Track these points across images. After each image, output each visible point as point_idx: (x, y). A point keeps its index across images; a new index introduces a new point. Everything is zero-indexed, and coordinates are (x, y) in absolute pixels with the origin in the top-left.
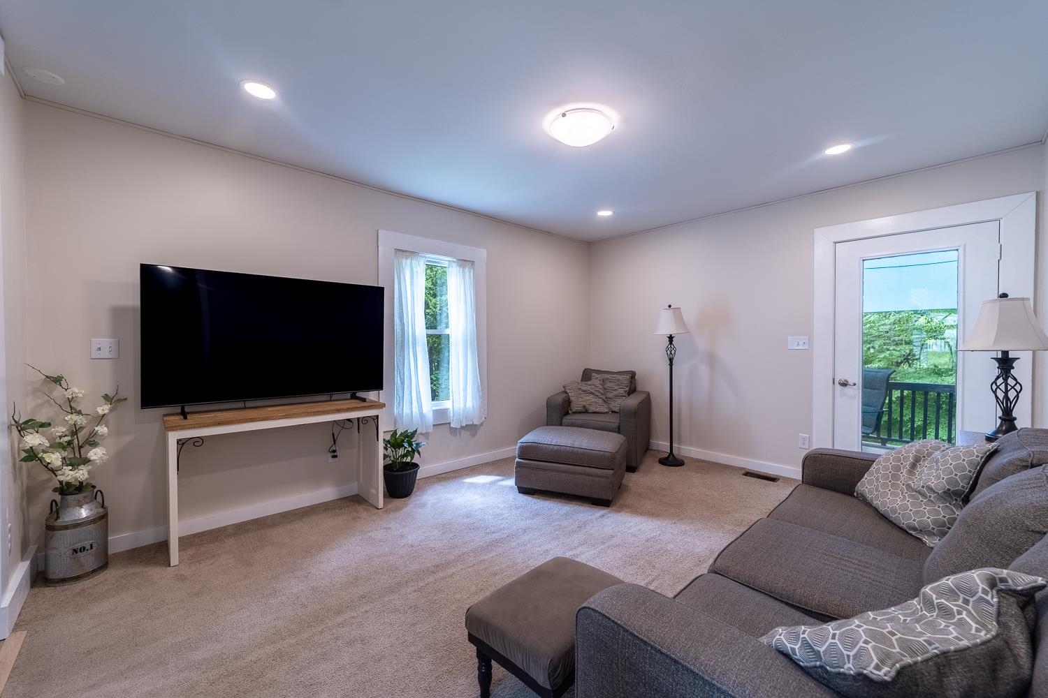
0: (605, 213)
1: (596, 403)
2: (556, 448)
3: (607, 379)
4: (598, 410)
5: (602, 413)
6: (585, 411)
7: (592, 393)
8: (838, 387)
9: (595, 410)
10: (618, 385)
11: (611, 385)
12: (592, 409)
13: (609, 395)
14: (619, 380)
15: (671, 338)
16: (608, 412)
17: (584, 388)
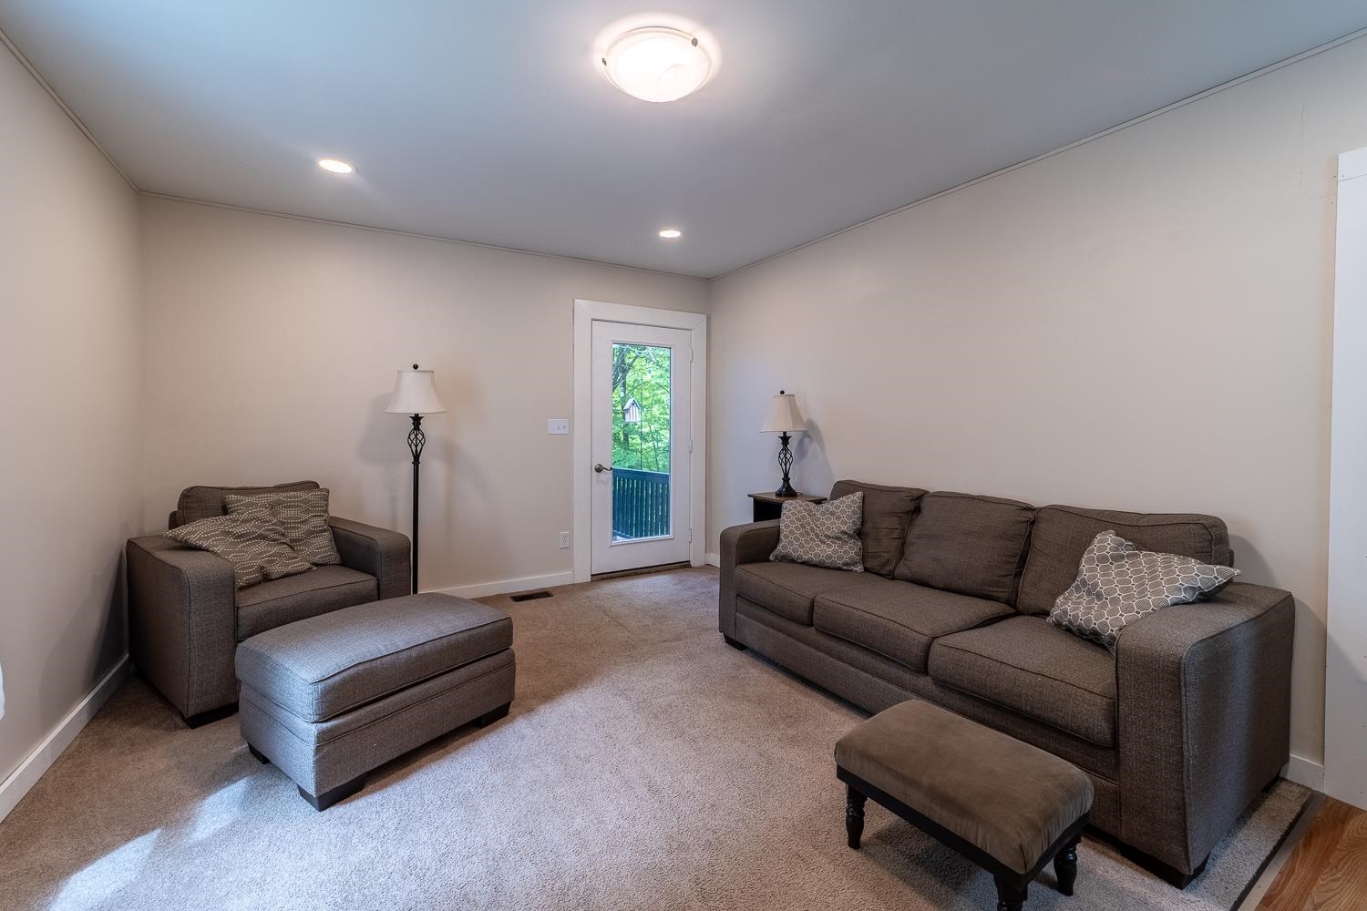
0: (336, 167)
1: (280, 555)
2: (414, 653)
3: (279, 503)
4: (290, 569)
5: (301, 573)
6: (266, 578)
7: (262, 537)
8: (595, 473)
9: (285, 570)
10: (307, 511)
11: (292, 512)
12: (277, 569)
13: (294, 534)
14: (306, 501)
15: (417, 419)
16: (310, 568)
17: (241, 530)
